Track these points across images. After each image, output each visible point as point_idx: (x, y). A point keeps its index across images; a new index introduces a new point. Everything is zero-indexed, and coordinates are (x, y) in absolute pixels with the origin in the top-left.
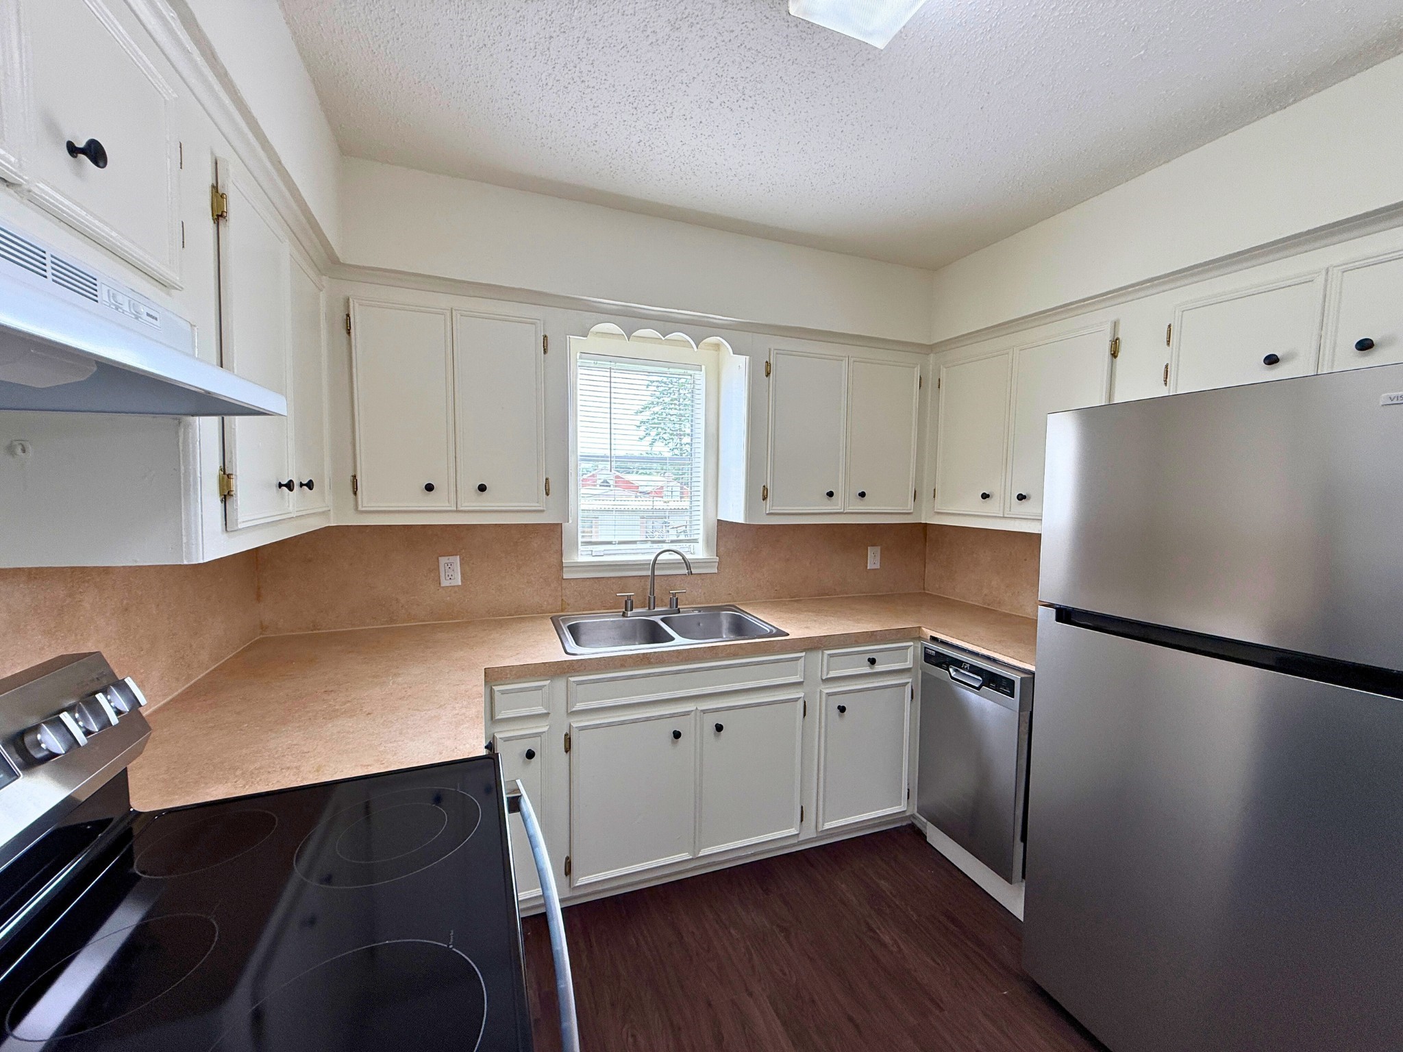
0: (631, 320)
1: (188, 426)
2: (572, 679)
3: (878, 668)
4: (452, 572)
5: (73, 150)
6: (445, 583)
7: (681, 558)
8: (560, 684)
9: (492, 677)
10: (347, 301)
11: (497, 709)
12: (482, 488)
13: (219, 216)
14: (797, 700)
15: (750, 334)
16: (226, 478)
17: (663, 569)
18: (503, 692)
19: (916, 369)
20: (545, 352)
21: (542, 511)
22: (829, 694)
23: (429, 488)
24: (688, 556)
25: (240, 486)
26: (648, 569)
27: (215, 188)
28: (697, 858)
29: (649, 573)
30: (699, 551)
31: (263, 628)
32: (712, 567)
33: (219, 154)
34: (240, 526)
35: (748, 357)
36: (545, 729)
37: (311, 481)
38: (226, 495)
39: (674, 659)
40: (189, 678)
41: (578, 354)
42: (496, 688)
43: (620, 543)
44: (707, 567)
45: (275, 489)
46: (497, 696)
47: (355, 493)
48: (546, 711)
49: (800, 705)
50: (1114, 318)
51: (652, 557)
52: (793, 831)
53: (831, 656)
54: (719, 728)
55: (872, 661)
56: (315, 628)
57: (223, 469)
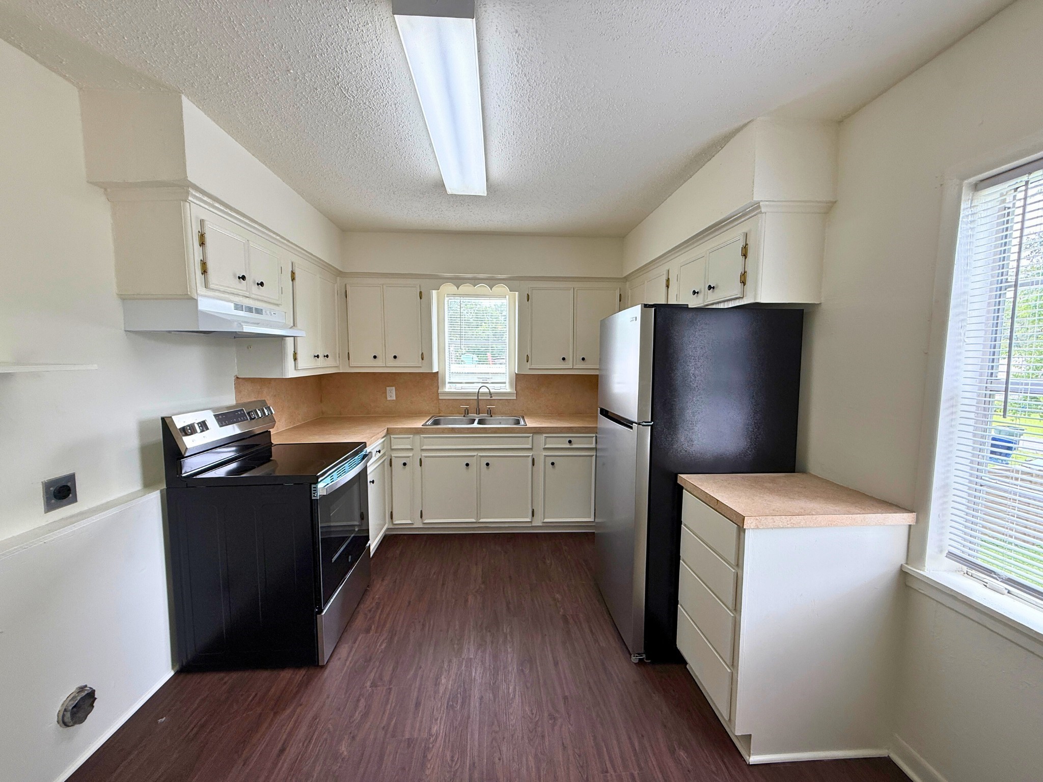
0: (458, 281)
1: (284, 340)
2: (422, 436)
3: (574, 446)
4: (392, 394)
5: (258, 284)
6: (389, 398)
7: (488, 391)
8: (417, 437)
9: (389, 432)
10: (346, 285)
11: (392, 445)
12: (395, 357)
13: (293, 279)
14: (529, 456)
15: (519, 281)
16: (295, 354)
17: (483, 396)
18: (395, 438)
19: (617, 291)
20: (421, 298)
21: (421, 367)
22: (546, 456)
23: (375, 357)
24: (491, 391)
25: (299, 357)
26: (475, 396)
27: (292, 272)
28: (479, 522)
29: (476, 398)
30: (507, 388)
31: (323, 413)
32: (513, 396)
33: (293, 260)
34: (299, 368)
35: (517, 293)
36: (411, 455)
37: (318, 355)
38: (295, 359)
39: (466, 431)
40: (294, 424)
41: (446, 295)
42: (392, 436)
43: (466, 383)
44: (510, 396)
45: (313, 357)
46: (392, 439)
47: (349, 359)
48: (411, 447)
49: (530, 460)
50: (668, 269)
51: (477, 391)
52: (529, 520)
53: (547, 437)
54: (488, 464)
55: (570, 442)
56: (340, 414)
57: (294, 352)
